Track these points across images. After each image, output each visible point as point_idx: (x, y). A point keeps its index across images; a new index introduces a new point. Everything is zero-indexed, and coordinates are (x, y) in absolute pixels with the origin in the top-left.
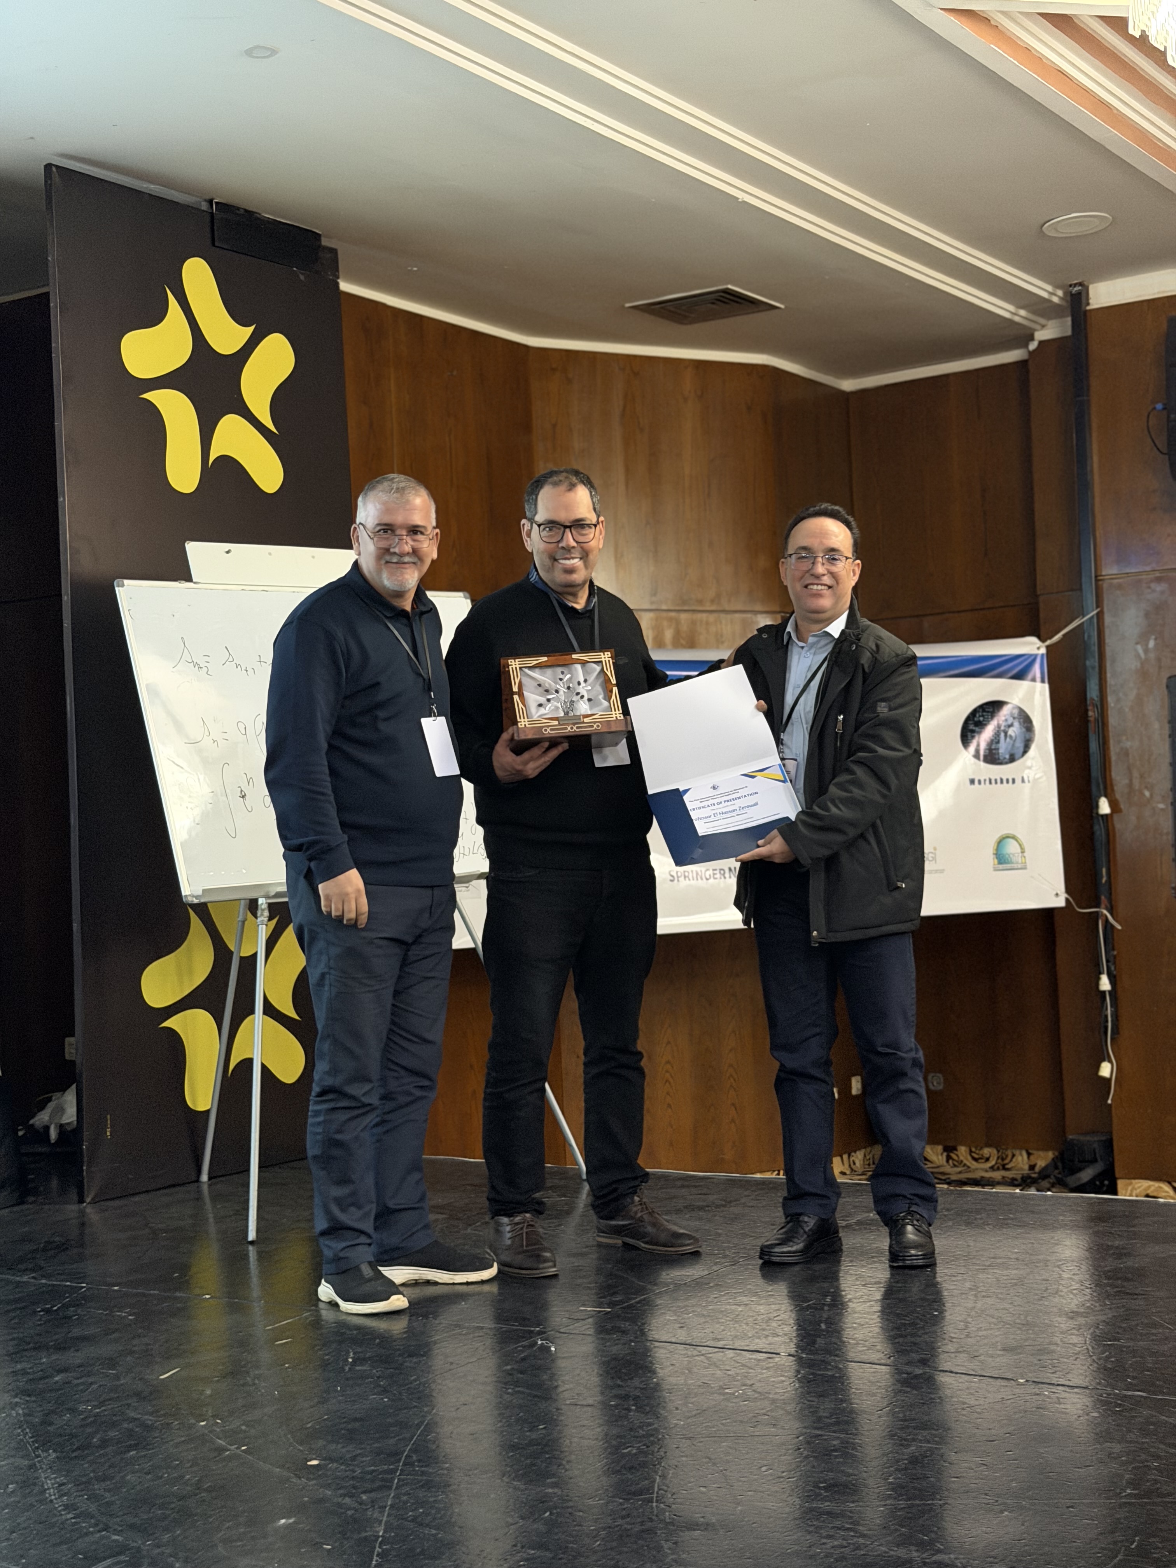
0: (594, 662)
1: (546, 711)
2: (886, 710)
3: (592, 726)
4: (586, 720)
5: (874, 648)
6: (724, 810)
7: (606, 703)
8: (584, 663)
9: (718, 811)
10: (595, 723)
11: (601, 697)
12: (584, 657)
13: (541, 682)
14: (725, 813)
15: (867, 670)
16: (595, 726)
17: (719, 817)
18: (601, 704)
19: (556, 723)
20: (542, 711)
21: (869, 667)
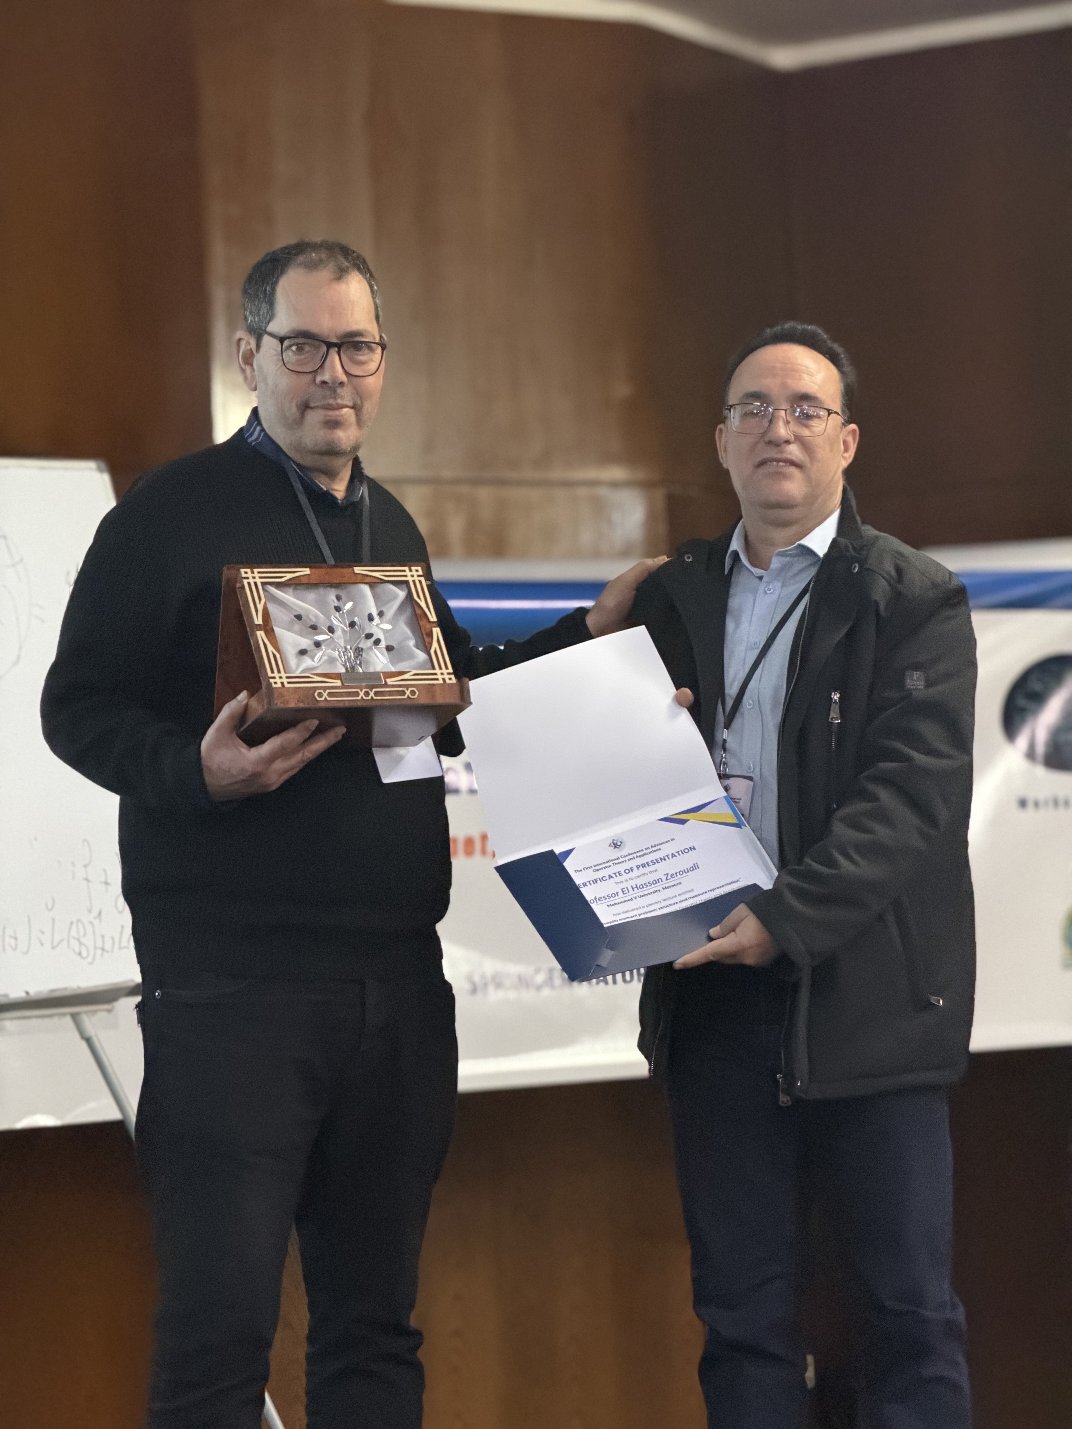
0: (393, 583)
1: (316, 661)
2: (921, 684)
3: (403, 693)
4: (390, 681)
5: (893, 573)
6: (639, 882)
7: (421, 656)
8: (374, 583)
9: (628, 885)
10: (407, 687)
11: (412, 643)
12: (377, 572)
13: (301, 612)
14: (642, 886)
15: (883, 613)
16: (408, 693)
17: (632, 894)
18: (411, 656)
19: (338, 683)
20: (307, 662)
21: (887, 604)
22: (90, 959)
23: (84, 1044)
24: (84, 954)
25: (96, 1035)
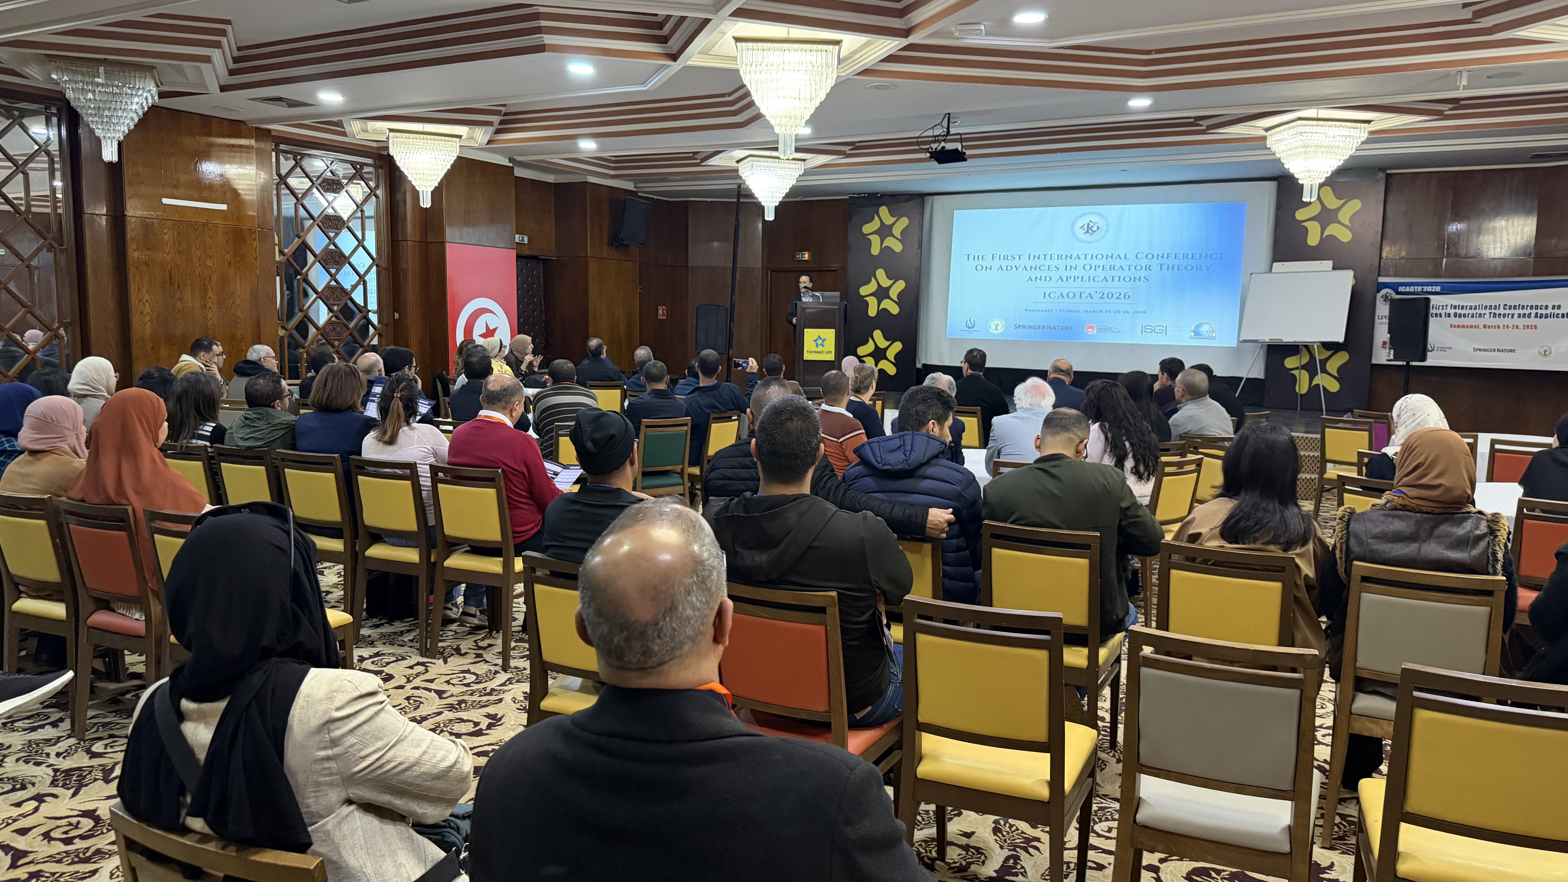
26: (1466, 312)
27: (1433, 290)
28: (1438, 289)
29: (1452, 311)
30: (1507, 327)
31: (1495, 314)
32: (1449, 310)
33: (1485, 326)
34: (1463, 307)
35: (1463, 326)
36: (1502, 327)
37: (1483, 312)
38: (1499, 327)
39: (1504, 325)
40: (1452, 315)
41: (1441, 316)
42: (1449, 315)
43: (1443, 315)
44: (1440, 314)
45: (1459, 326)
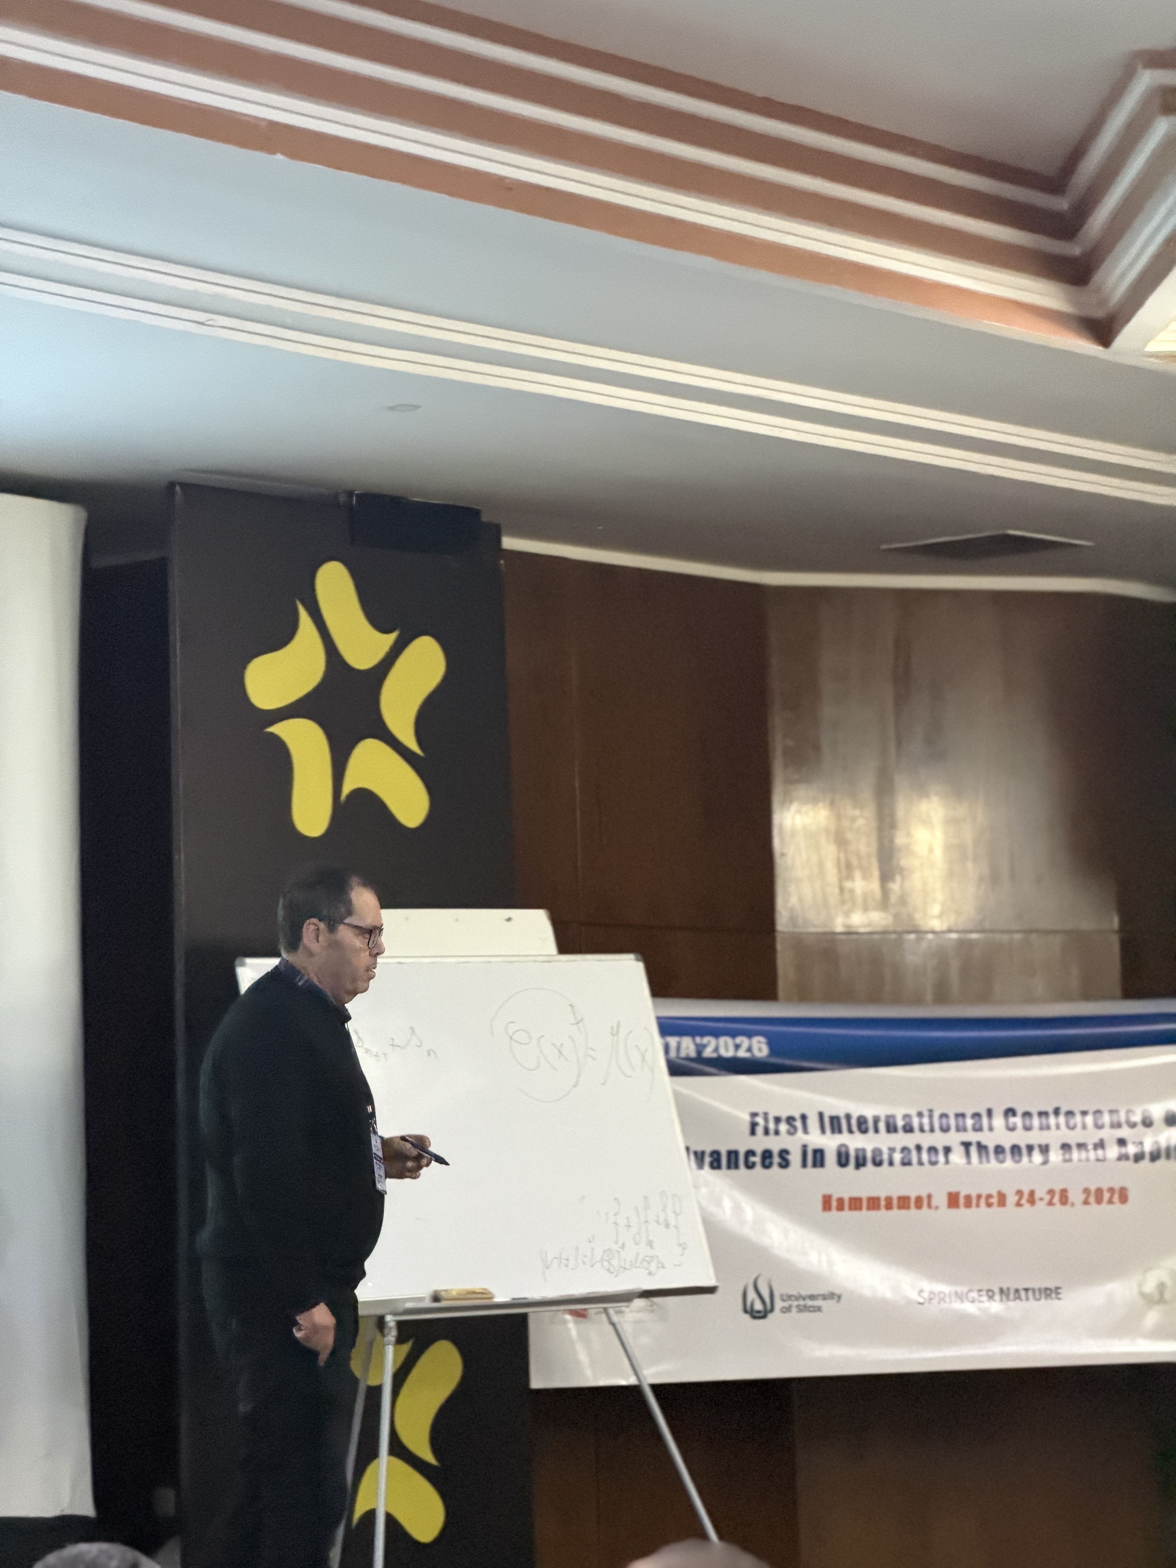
22: (615, 1274)
23: (611, 1328)
24: (612, 1270)
25: (619, 1322)
26: (881, 1141)
27: (742, 1054)
28: (760, 1048)
29: (830, 1143)
30: (1032, 1200)
31: (981, 1147)
32: (816, 1139)
33: (953, 1200)
34: (862, 1125)
35: (874, 1203)
36: (1012, 1199)
37: (939, 1140)
38: (1002, 1200)
39: (1020, 1193)
40: (831, 1158)
41: (785, 1164)
42: (818, 1158)
43: (795, 1158)
44: (784, 1153)
45: (856, 1204)
